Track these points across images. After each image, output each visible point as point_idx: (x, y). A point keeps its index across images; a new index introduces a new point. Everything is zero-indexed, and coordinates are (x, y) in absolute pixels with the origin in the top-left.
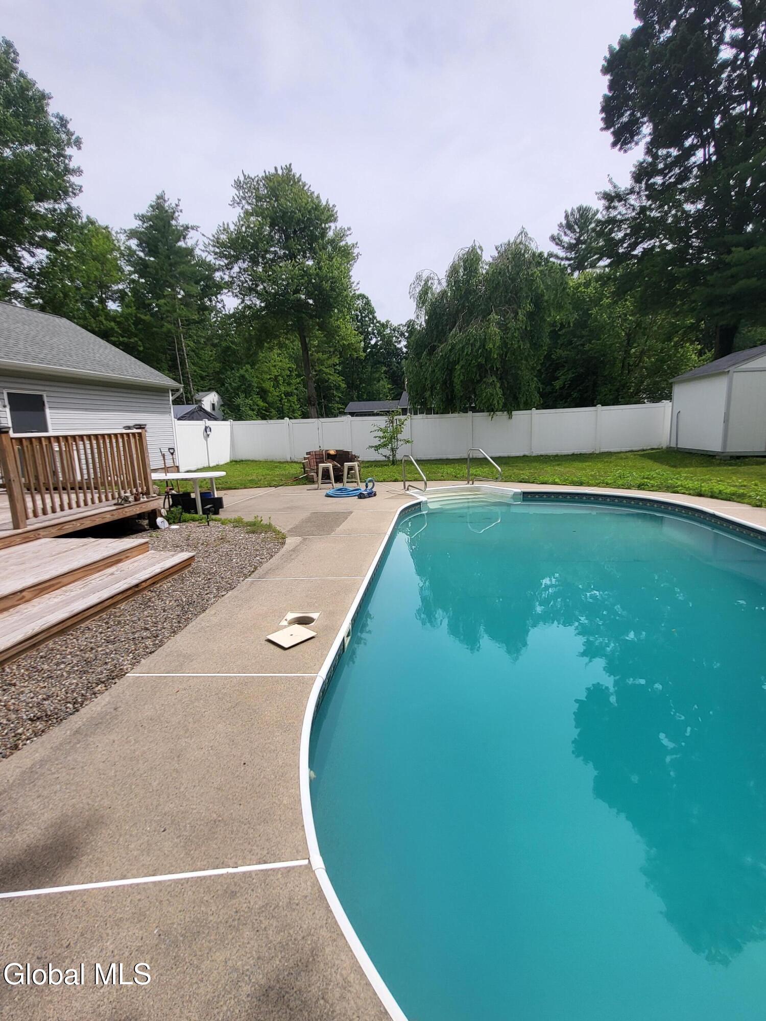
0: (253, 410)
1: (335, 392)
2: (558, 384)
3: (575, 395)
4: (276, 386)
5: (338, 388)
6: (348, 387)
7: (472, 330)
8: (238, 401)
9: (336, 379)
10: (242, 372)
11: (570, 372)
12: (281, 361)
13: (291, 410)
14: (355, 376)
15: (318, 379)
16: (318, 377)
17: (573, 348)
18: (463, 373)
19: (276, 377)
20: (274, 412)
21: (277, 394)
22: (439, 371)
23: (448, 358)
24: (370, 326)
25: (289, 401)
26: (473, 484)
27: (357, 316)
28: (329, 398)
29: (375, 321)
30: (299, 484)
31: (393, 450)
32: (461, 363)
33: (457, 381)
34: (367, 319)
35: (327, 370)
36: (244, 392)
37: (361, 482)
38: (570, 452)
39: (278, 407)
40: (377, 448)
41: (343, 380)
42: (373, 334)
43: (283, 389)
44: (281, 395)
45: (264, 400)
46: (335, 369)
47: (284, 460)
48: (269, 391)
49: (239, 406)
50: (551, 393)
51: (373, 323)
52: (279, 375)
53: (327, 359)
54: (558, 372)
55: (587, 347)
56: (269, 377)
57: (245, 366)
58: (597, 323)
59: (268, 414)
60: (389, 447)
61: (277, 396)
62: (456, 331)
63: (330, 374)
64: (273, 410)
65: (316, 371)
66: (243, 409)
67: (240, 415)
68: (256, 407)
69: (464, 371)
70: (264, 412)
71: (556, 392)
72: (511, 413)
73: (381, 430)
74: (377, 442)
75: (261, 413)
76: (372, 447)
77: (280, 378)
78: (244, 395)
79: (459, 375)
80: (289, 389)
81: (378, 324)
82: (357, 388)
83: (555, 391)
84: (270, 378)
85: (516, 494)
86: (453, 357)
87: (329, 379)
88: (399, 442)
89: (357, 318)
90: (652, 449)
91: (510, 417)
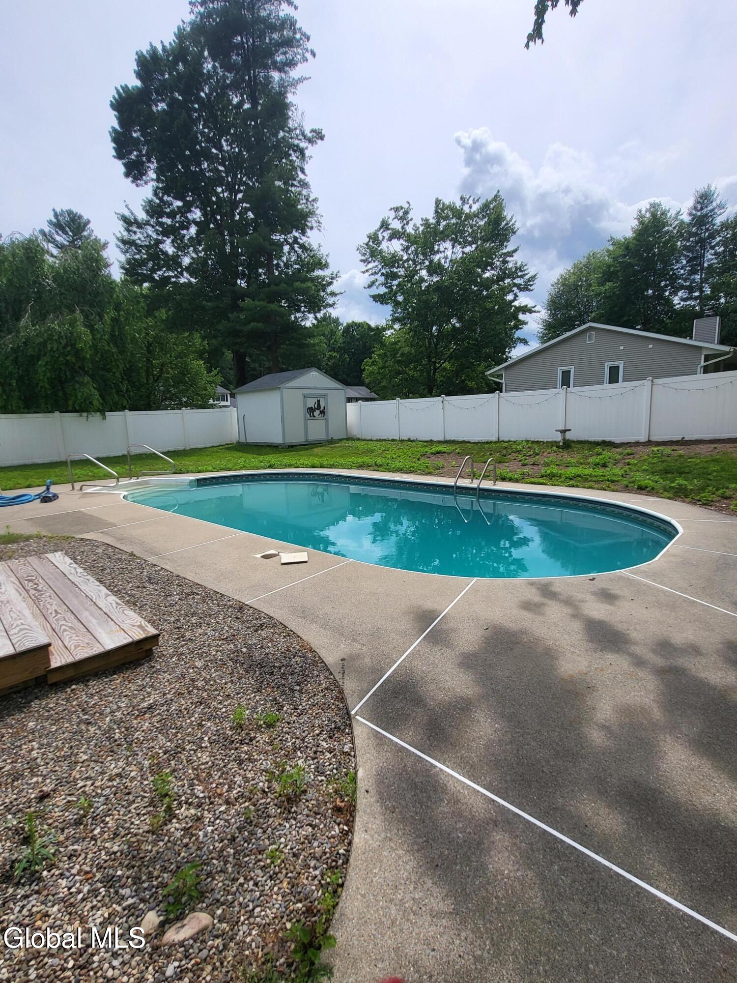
26: (138, 478)
62: (27, 323)
72: (103, 414)
85: (191, 481)
91: (104, 418)
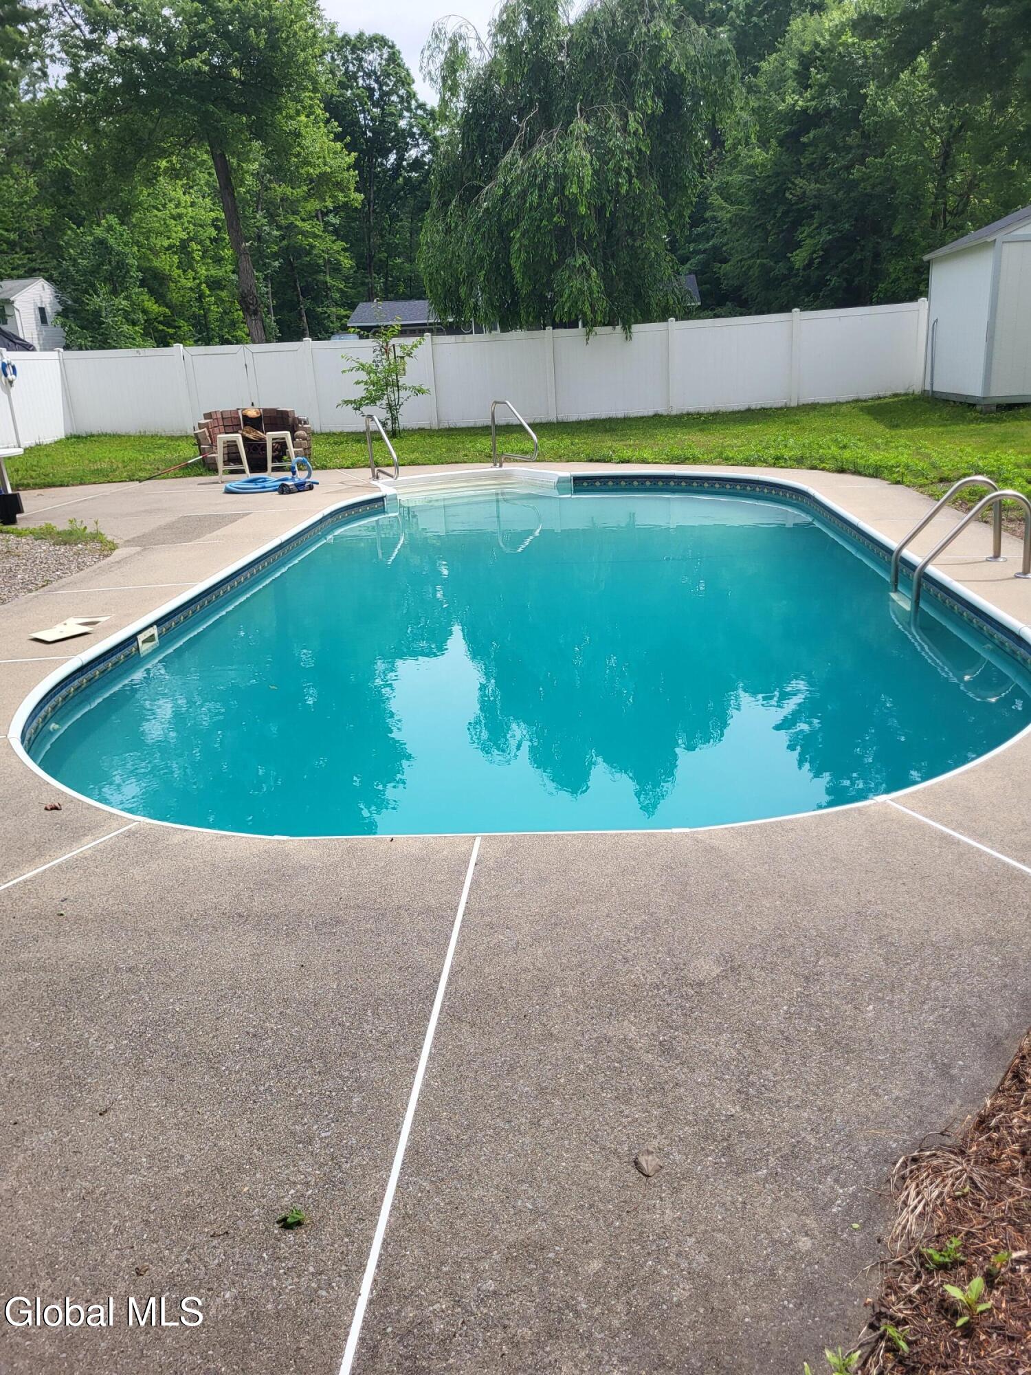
0: (134, 323)
1: (328, 279)
2: (799, 258)
3: (834, 281)
4: (187, 264)
5: (336, 269)
6: (360, 266)
7: (539, 154)
8: (98, 301)
9: (328, 247)
10: (98, 232)
11: (824, 231)
12: (193, 204)
13: (228, 321)
14: (376, 240)
15: (288, 247)
16: (285, 243)
17: (829, 175)
18: (525, 246)
19: (184, 244)
20: (186, 327)
21: (189, 285)
22: (482, 241)
23: (500, 215)
24: (401, 116)
25: (221, 301)
26: (501, 466)
27: (370, 90)
28: (317, 293)
29: (413, 103)
30: (190, 476)
31: (390, 407)
32: (524, 225)
33: (516, 265)
34: (394, 98)
35: (306, 226)
36: (109, 279)
37: (299, 469)
38: (742, 406)
39: (194, 316)
40: (358, 405)
41: (345, 250)
42: (412, 135)
43: (203, 271)
44: (199, 285)
45: (160, 298)
46: (327, 224)
47: (178, 434)
48: (169, 278)
49: (97, 313)
50: (786, 277)
51: (409, 109)
52: (191, 239)
53: (306, 199)
54: (800, 229)
55: (856, 173)
56: (166, 243)
57: (105, 218)
58: (876, 119)
59: (171, 331)
60: (385, 402)
61: (191, 289)
62: (513, 155)
63: (315, 236)
64: (182, 323)
65: (279, 228)
66: (109, 320)
67: (102, 334)
68: (140, 317)
69: (526, 242)
70: (161, 327)
71: (797, 275)
72: (630, 328)
73: (362, 367)
74: (360, 392)
75: (157, 330)
76: (347, 402)
77: (194, 245)
78: (108, 288)
79: (519, 250)
80: (215, 272)
81: (420, 112)
82: (383, 268)
83: (795, 272)
84: (169, 248)
86: (507, 214)
87: (312, 247)
88: (402, 393)
89: (371, 97)
90: (896, 395)
91: (628, 337)
